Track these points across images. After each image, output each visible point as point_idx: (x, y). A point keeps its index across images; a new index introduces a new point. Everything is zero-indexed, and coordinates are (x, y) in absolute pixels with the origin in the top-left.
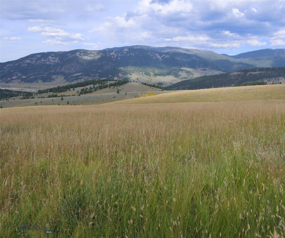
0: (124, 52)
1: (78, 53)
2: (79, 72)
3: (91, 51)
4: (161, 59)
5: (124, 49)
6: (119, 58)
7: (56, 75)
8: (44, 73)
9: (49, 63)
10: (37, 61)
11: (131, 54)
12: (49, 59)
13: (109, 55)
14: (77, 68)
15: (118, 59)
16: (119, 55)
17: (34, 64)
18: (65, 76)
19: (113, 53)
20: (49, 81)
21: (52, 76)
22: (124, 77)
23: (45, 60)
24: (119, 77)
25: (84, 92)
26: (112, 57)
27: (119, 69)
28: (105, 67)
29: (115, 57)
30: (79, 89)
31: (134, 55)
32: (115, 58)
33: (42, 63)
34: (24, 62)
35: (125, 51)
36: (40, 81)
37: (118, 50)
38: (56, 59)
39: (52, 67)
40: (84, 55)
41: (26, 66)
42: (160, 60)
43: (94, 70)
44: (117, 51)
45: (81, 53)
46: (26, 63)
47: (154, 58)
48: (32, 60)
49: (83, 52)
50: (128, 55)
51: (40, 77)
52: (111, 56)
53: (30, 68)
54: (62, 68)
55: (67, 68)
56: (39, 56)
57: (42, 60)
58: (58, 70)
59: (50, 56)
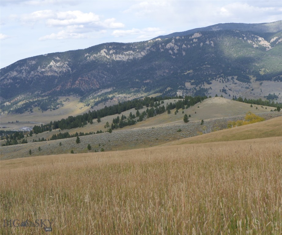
0: (192, 40)
1: (105, 50)
2: (108, 87)
3: (129, 44)
4: (270, 47)
5: (193, 35)
6: (184, 53)
7: (65, 95)
8: (43, 94)
9: (52, 74)
10: (29, 72)
11: (208, 42)
12: (51, 66)
13: (163, 48)
14: (104, 79)
15: (182, 54)
16: (184, 46)
17: (25, 78)
18: (81, 95)
19: (171, 43)
20: (52, 107)
21: (58, 99)
22: (195, 89)
23: (43, 70)
24: (187, 89)
25: (119, 124)
26: (170, 52)
27: (186, 73)
28: (157, 72)
29: (176, 51)
30: (109, 119)
31: (212, 45)
32: (177, 54)
33: (39, 74)
34: (7, 76)
35: (195, 38)
36: (37, 108)
37: (181, 37)
38: (63, 65)
39: (56, 81)
40: (116, 53)
41: (10, 84)
42: (267, 49)
43: (137, 80)
44: (179, 39)
45: (109, 50)
46: (10, 78)
47: (255, 46)
48: (20, 72)
49: (114, 48)
50: (202, 44)
51: (36, 101)
52: (168, 50)
53: (18, 86)
54: (75, 81)
55: (84, 80)
56: (34, 62)
57: (39, 68)
58: (68, 85)
59: (53, 61)
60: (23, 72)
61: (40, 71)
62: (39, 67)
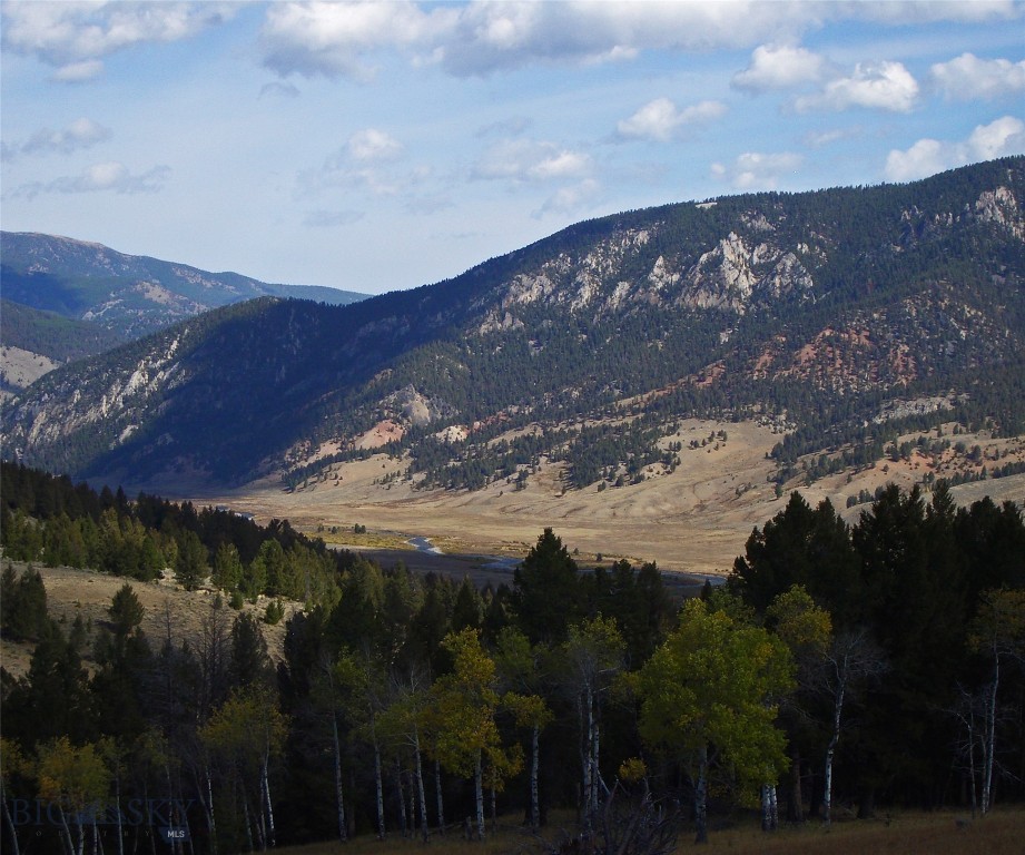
1: (1001, 193)
8: (628, 402)
9: (713, 301)
10: (609, 287)
12: (717, 262)
17: (581, 312)
21: (671, 429)
23: (676, 277)
33: (653, 298)
34: (501, 297)
36: (551, 472)
38: (779, 260)
46: (516, 310)
51: (572, 436)
54: (801, 347)
55: (845, 346)
56: (643, 237)
57: (656, 270)
58: (758, 367)
59: (733, 236)
60: (579, 285)
61: (660, 285)
62: (660, 261)
